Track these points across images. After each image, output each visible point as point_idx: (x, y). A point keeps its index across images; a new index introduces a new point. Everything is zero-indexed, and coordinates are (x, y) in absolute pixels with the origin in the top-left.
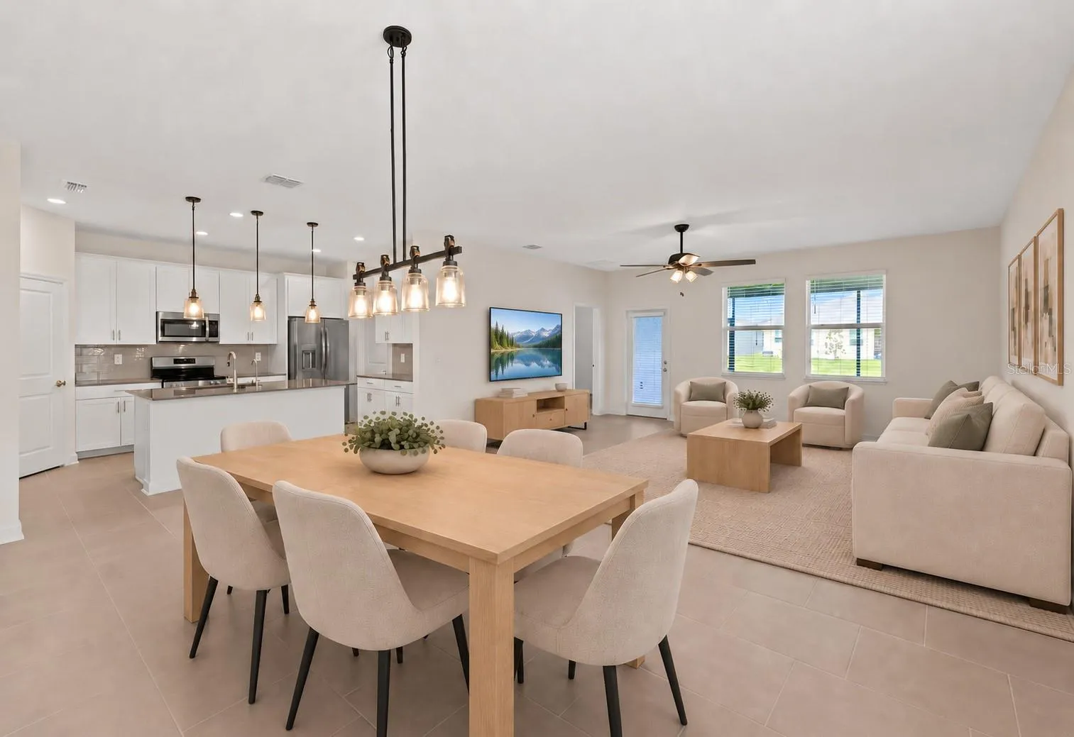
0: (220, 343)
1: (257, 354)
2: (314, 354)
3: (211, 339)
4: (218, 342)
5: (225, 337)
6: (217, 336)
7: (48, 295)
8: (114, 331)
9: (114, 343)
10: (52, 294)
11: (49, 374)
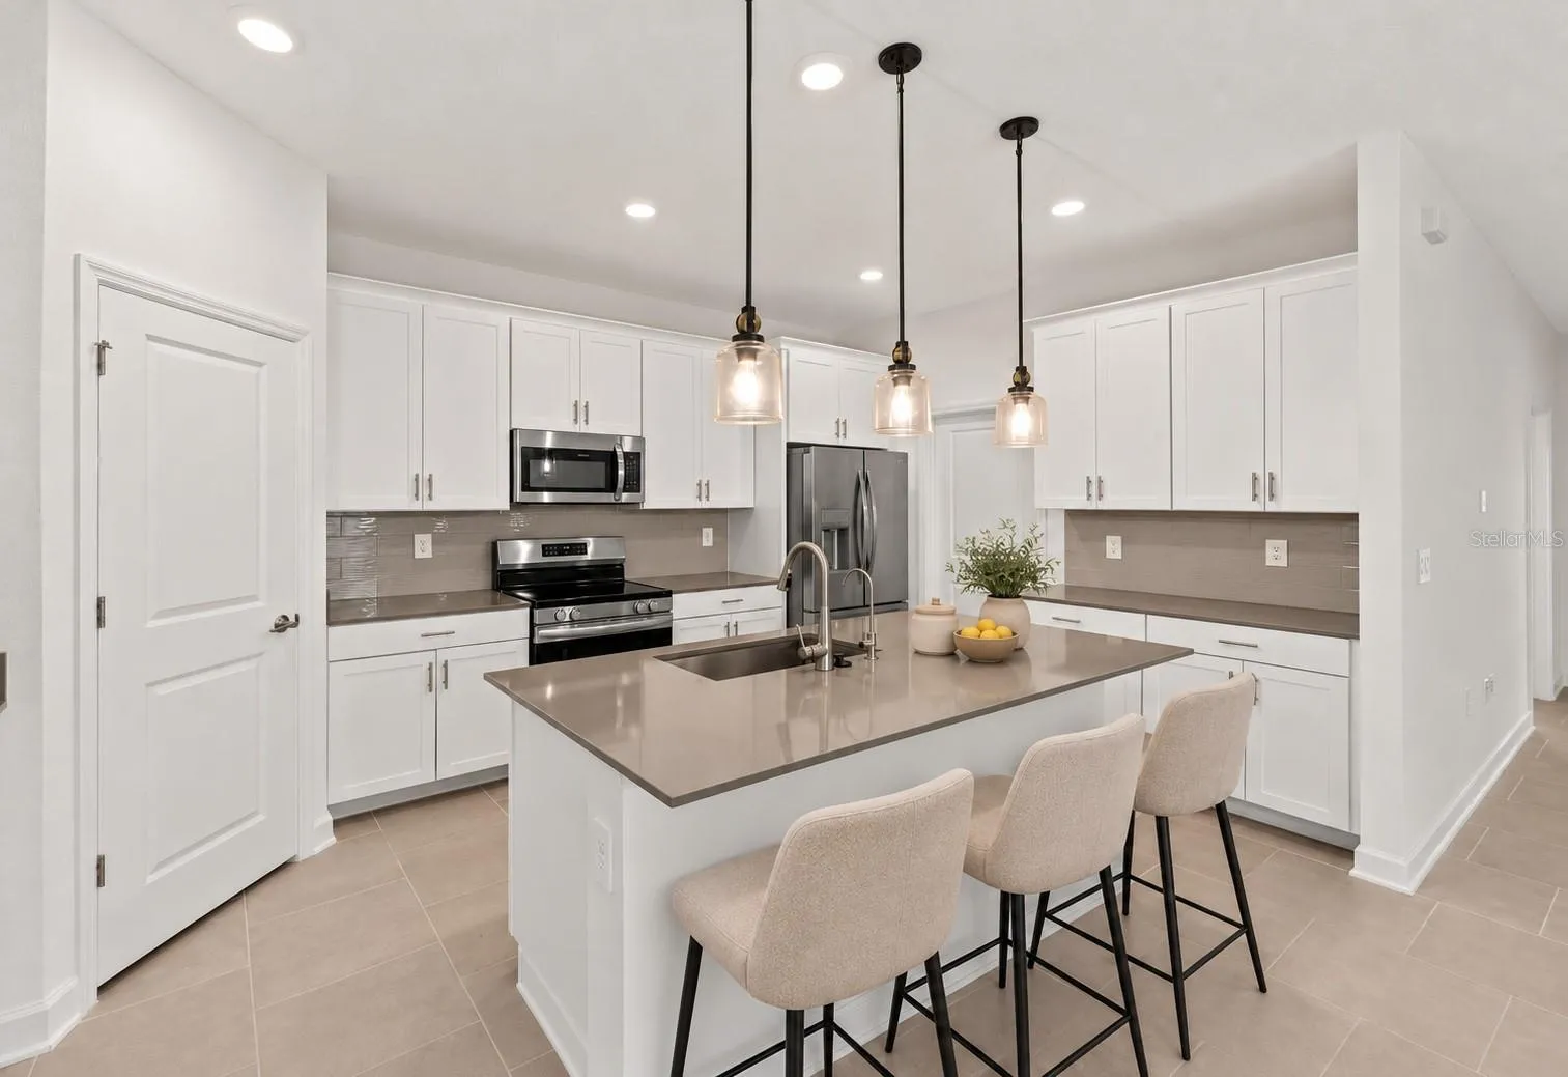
0: (646, 506)
2: (844, 533)
3: (628, 497)
4: (641, 504)
6: (639, 490)
7: (254, 369)
8: (417, 475)
9: (416, 506)
10: (265, 367)
11: (257, 600)
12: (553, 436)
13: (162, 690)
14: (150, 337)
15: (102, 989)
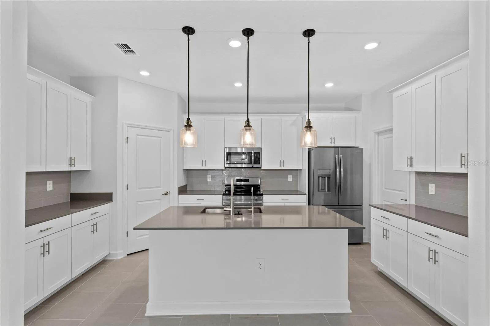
0: (262, 168)
1: (289, 176)
2: (329, 178)
3: (256, 166)
4: (261, 168)
5: (265, 164)
6: (259, 163)
7: (160, 138)
8: (202, 160)
9: (203, 168)
10: (162, 138)
11: (161, 188)
12: (229, 149)
13: (139, 203)
14: (137, 135)
15: (128, 255)
